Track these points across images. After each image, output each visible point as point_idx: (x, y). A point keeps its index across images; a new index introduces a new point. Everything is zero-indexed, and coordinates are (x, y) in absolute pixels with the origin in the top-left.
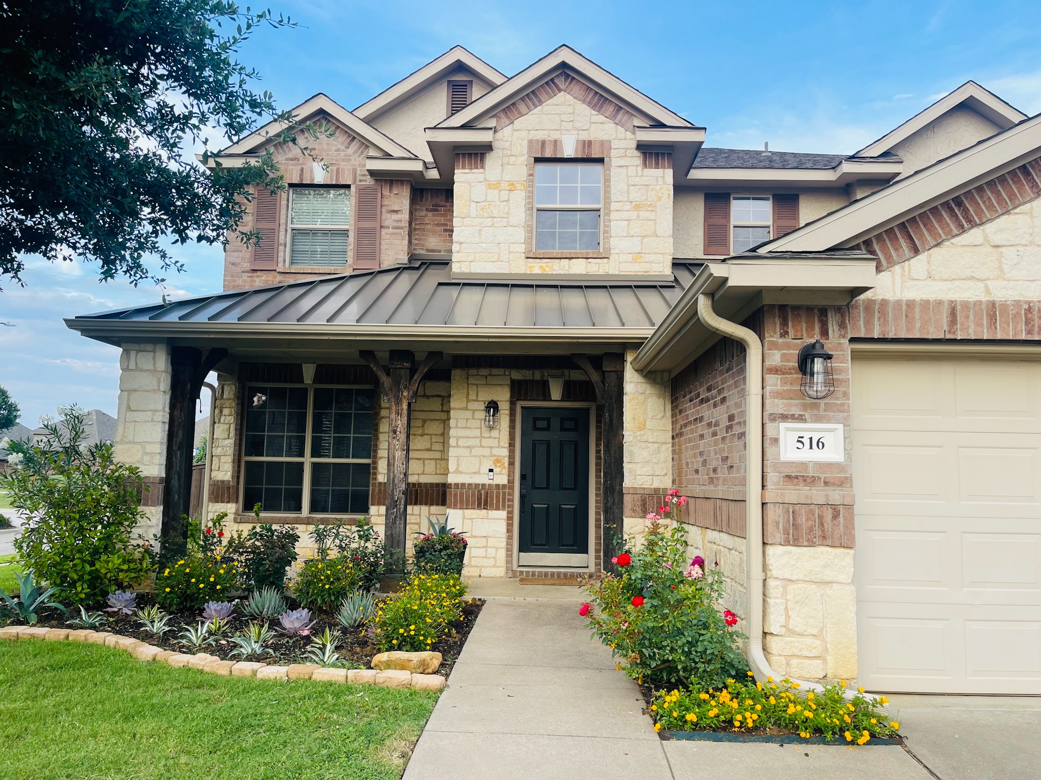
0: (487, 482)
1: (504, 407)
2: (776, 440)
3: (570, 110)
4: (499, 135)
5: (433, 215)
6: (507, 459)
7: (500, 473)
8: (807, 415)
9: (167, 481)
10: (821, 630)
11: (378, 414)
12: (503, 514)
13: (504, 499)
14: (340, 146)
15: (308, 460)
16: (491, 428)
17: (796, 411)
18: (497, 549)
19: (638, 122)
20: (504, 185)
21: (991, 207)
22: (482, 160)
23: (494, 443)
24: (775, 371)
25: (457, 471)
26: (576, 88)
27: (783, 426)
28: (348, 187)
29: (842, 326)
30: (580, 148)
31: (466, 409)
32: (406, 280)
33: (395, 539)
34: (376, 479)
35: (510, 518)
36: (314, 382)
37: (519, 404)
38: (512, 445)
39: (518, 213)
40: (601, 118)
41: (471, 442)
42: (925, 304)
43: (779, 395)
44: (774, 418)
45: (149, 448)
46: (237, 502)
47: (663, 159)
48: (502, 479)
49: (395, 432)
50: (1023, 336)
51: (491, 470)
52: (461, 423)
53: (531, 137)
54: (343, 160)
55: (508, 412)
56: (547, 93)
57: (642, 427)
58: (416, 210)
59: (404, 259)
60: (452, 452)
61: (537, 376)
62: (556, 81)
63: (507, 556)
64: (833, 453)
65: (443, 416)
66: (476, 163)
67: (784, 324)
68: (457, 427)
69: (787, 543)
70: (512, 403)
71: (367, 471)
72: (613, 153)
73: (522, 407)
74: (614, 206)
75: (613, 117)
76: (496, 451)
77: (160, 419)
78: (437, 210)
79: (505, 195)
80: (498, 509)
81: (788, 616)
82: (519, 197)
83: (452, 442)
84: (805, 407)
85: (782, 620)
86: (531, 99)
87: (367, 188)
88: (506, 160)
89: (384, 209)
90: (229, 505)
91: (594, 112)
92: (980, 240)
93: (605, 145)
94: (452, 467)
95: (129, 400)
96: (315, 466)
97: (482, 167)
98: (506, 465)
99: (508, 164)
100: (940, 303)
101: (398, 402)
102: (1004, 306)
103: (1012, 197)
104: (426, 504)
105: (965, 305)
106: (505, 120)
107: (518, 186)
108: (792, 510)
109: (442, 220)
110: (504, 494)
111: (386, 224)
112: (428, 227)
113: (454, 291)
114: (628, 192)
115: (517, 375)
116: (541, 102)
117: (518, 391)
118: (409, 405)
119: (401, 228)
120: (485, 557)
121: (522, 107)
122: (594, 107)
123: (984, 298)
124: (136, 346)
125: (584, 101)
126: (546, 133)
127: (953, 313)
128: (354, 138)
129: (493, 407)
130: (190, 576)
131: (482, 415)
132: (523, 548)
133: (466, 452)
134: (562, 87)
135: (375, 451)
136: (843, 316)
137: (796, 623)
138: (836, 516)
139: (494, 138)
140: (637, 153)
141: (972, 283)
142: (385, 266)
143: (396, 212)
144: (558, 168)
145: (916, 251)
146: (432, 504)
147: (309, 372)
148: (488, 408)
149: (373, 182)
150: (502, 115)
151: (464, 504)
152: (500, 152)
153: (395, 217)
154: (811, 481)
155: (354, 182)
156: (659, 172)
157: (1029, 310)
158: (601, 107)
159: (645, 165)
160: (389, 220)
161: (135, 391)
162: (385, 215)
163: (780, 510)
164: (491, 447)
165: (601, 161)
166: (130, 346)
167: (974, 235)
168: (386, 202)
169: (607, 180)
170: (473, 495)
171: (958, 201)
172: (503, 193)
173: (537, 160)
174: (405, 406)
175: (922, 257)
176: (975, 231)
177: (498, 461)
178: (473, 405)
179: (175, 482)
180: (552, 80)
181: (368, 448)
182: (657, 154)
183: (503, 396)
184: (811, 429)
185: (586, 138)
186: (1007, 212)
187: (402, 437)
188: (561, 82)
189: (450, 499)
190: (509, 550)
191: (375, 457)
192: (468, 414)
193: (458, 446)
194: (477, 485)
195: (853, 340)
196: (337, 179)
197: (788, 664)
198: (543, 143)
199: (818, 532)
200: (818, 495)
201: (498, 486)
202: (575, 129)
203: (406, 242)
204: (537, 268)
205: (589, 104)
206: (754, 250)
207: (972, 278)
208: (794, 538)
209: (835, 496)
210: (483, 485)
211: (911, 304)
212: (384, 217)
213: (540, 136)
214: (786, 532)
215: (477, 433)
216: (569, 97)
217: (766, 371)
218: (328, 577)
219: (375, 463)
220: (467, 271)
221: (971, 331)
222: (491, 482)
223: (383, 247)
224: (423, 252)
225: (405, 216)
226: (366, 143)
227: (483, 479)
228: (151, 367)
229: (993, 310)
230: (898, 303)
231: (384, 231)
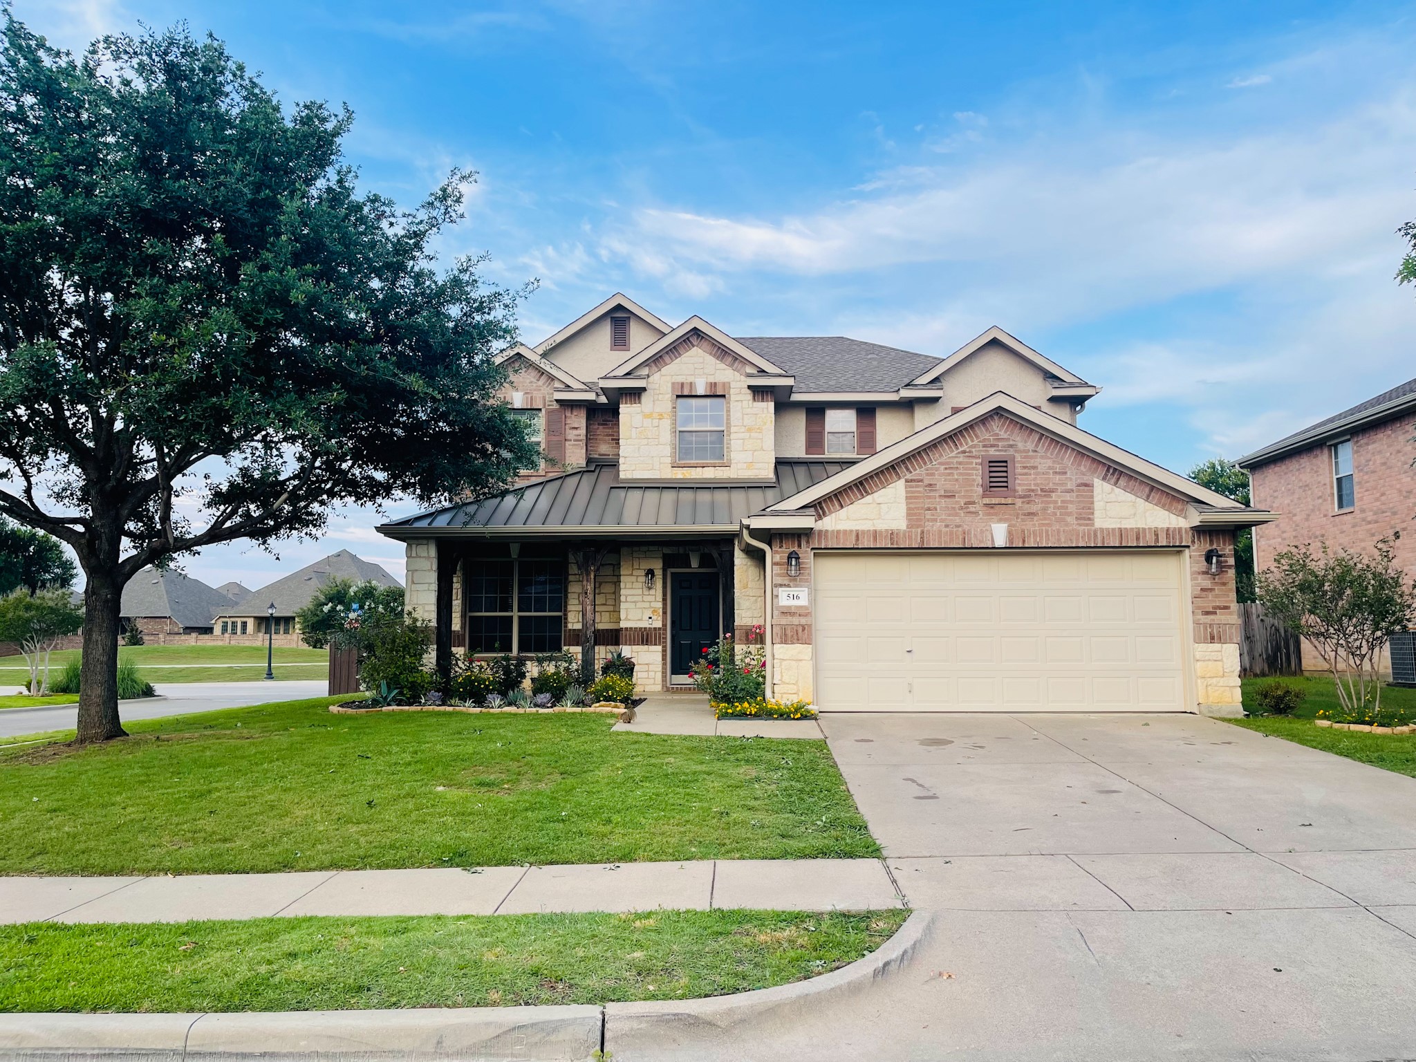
0: (648, 626)
1: (659, 573)
2: (777, 596)
3: (701, 360)
4: (651, 379)
5: (604, 428)
6: (661, 610)
7: (657, 620)
8: (791, 584)
9: (438, 628)
10: (797, 681)
11: (566, 579)
12: (659, 648)
13: (660, 637)
14: (532, 379)
15: (515, 614)
16: (650, 588)
17: (787, 583)
18: (655, 672)
19: (750, 370)
20: (655, 415)
21: (876, 485)
22: (639, 398)
23: (652, 598)
24: (777, 564)
25: (626, 619)
26: (705, 344)
27: (780, 589)
28: (540, 410)
29: (808, 542)
30: (708, 388)
31: (632, 575)
32: (587, 481)
33: (588, 662)
34: (566, 626)
35: (664, 651)
36: (520, 555)
37: (670, 571)
38: (664, 600)
39: (666, 436)
40: (723, 366)
41: (636, 598)
42: (845, 531)
43: (778, 575)
44: (776, 586)
45: (427, 608)
46: (464, 646)
47: (767, 395)
48: (659, 624)
49: (586, 593)
50: (889, 546)
51: (650, 618)
52: (629, 585)
53: (673, 381)
54: (535, 390)
55: (661, 577)
56: (685, 348)
57: (746, 587)
58: (590, 424)
59: (583, 463)
60: (623, 606)
61: (681, 551)
62: (690, 339)
63: (663, 677)
64: (803, 601)
65: (615, 579)
66: (635, 400)
67: (781, 542)
68: (625, 588)
69: (782, 643)
70: (664, 570)
71: (559, 622)
72: (732, 391)
73: (672, 573)
74: (733, 429)
75: (731, 365)
76: (653, 604)
77: (433, 588)
78: (606, 425)
79: (656, 422)
80: (655, 644)
81: (782, 676)
82: (666, 424)
83: (623, 598)
84: (791, 581)
85: (779, 677)
86: (673, 353)
87: (553, 411)
88: (656, 397)
89: (567, 427)
90: (460, 648)
91: (718, 362)
92: (871, 502)
93: (726, 385)
94: (623, 616)
95: (412, 576)
96: (520, 618)
97: (640, 403)
98: (661, 614)
99: (658, 400)
100: (851, 531)
101: (588, 574)
102: (881, 532)
103: (887, 480)
104: (603, 645)
105: (863, 532)
106: (654, 368)
107: (665, 416)
108: (784, 628)
109: (610, 431)
110: (660, 634)
111: (568, 437)
112: (600, 437)
113: (622, 493)
114: (743, 419)
115: (667, 551)
116: (680, 355)
117: (668, 562)
118: (595, 576)
119: (581, 441)
120: (648, 678)
121: (667, 358)
122: (717, 358)
123: (872, 529)
124: (416, 542)
125: (711, 354)
126: (684, 377)
127: (857, 536)
128: (543, 373)
129: (650, 573)
130: (474, 681)
131: (643, 579)
132: (674, 672)
133: (632, 605)
134: (695, 343)
135: (566, 606)
136: (808, 538)
137: (786, 679)
138: (803, 630)
139: (647, 383)
140: (749, 391)
141: (867, 521)
142: (570, 470)
143: (576, 428)
144: (693, 401)
145: (842, 507)
146: (608, 645)
147: (515, 550)
148: (647, 575)
149: (558, 407)
150: (653, 364)
151: (633, 642)
152: (652, 392)
153: (575, 432)
154: (792, 614)
155: (544, 407)
156: (764, 404)
157: (892, 534)
158: (723, 358)
159: (754, 400)
160: (571, 434)
161: (417, 570)
162: (568, 431)
163: (778, 628)
164: (650, 602)
165: (724, 396)
166: (411, 542)
167: (868, 499)
168: (568, 421)
169: (728, 411)
170: (638, 635)
171: (861, 483)
172: (654, 421)
173: (678, 396)
174: (592, 577)
175: (845, 509)
176: (869, 496)
177: (654, 611)
178: (635, 573)
179: (443, 629)
180: (688, 338)
181: (560, 603)
182: (763, 392)
183: (657, 566)
184: (793, 591)
185: (713, 381)
186: (884, 487)
187: (591, 596)
188: (694, 340)
189: (622, 639)
190: (664, 673)
191: (565, 610)
192: (633, 579)
193: (626, 602)
194: (641, 628)
195: (812, 549)
196: (531, 404)
197: (782, 697)
198: (682, 384)
199: (795, 637)
200: (796, 620)
201: (655, 629)
202: (704, 374)
203: (585, 451)
204: (680, 474)
205: (714, 356)
206: (764, 510)
207: (867, 519)
208: (785, 640)
209: (803, 621)
210: (645, 628)
211: (838, 532)
212: (567, 432)
213: (680, 379)
214: (781, 638)
215: (640, 592)
216: (700, 351)
217: (774, 564)
218: (554, 680)
219: (566, 615)
220: (630, 477)
221: (866, 543)
222: (650, 626)
223: (567, 455)
224: (596, 456)
225: (583, 431)
226: (552, 378)
227: (645, 624)
228: (426, 555)
229: (875, 534)
230: (833, 531)
231: (567, 443)
